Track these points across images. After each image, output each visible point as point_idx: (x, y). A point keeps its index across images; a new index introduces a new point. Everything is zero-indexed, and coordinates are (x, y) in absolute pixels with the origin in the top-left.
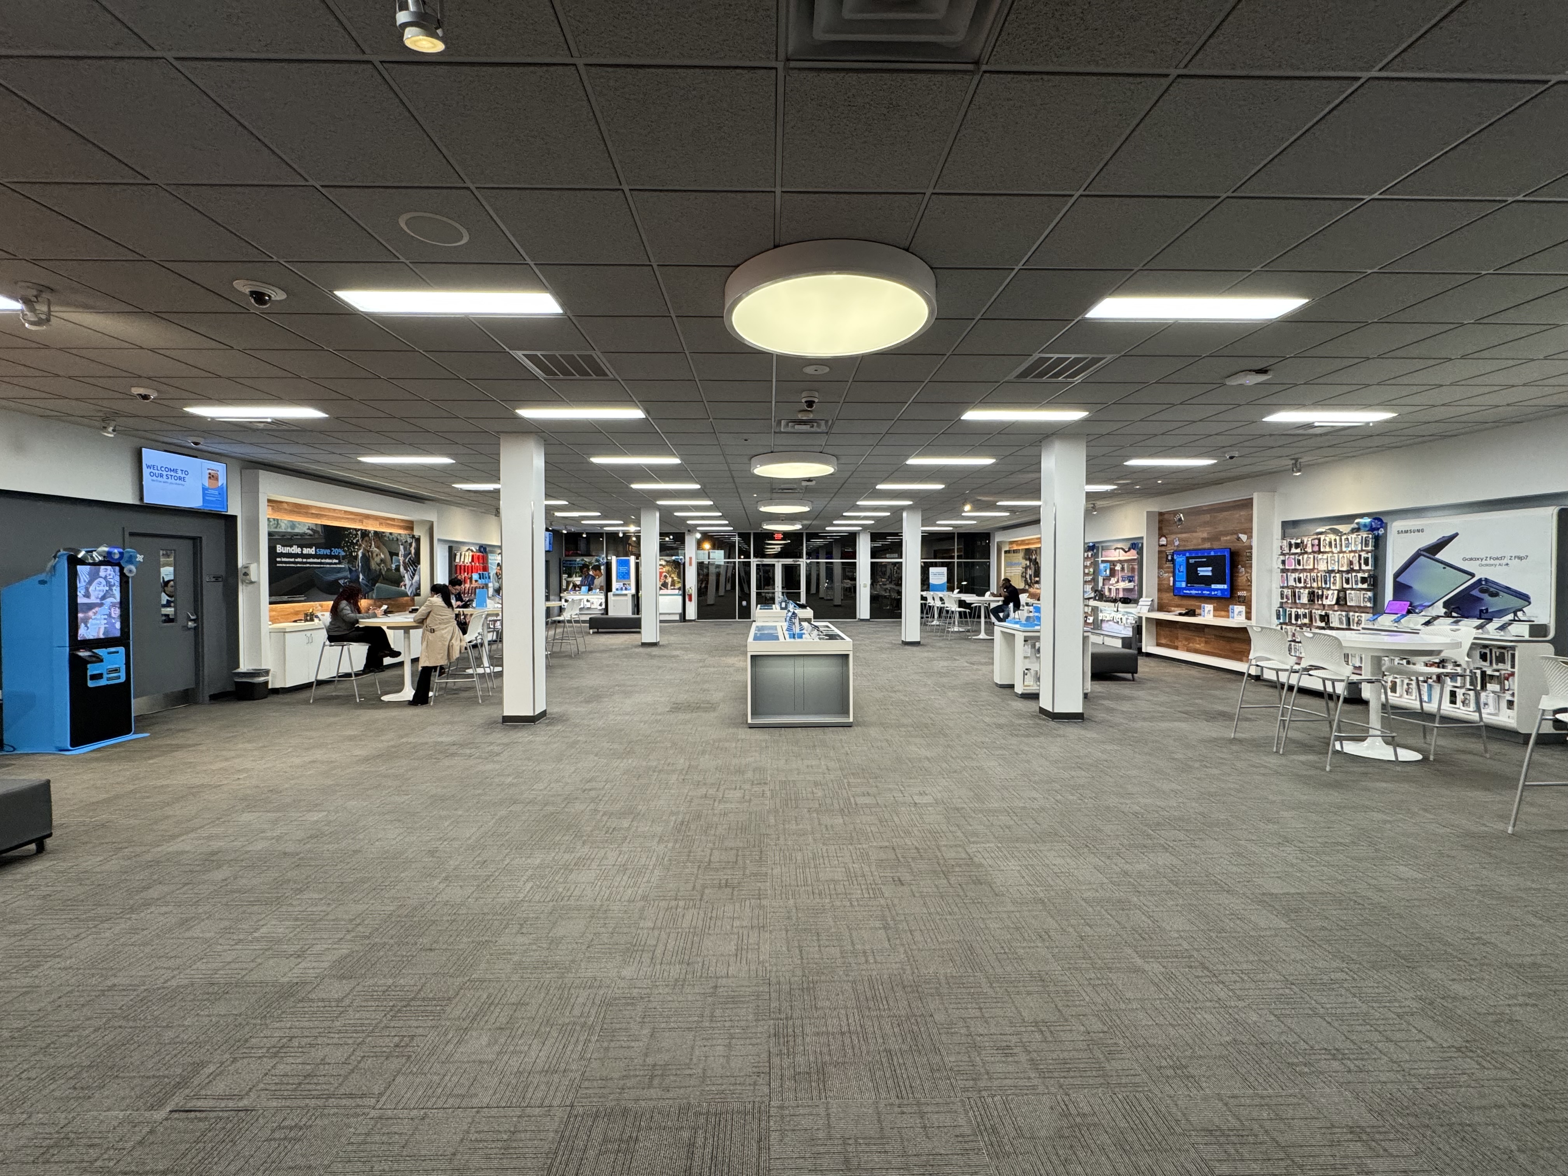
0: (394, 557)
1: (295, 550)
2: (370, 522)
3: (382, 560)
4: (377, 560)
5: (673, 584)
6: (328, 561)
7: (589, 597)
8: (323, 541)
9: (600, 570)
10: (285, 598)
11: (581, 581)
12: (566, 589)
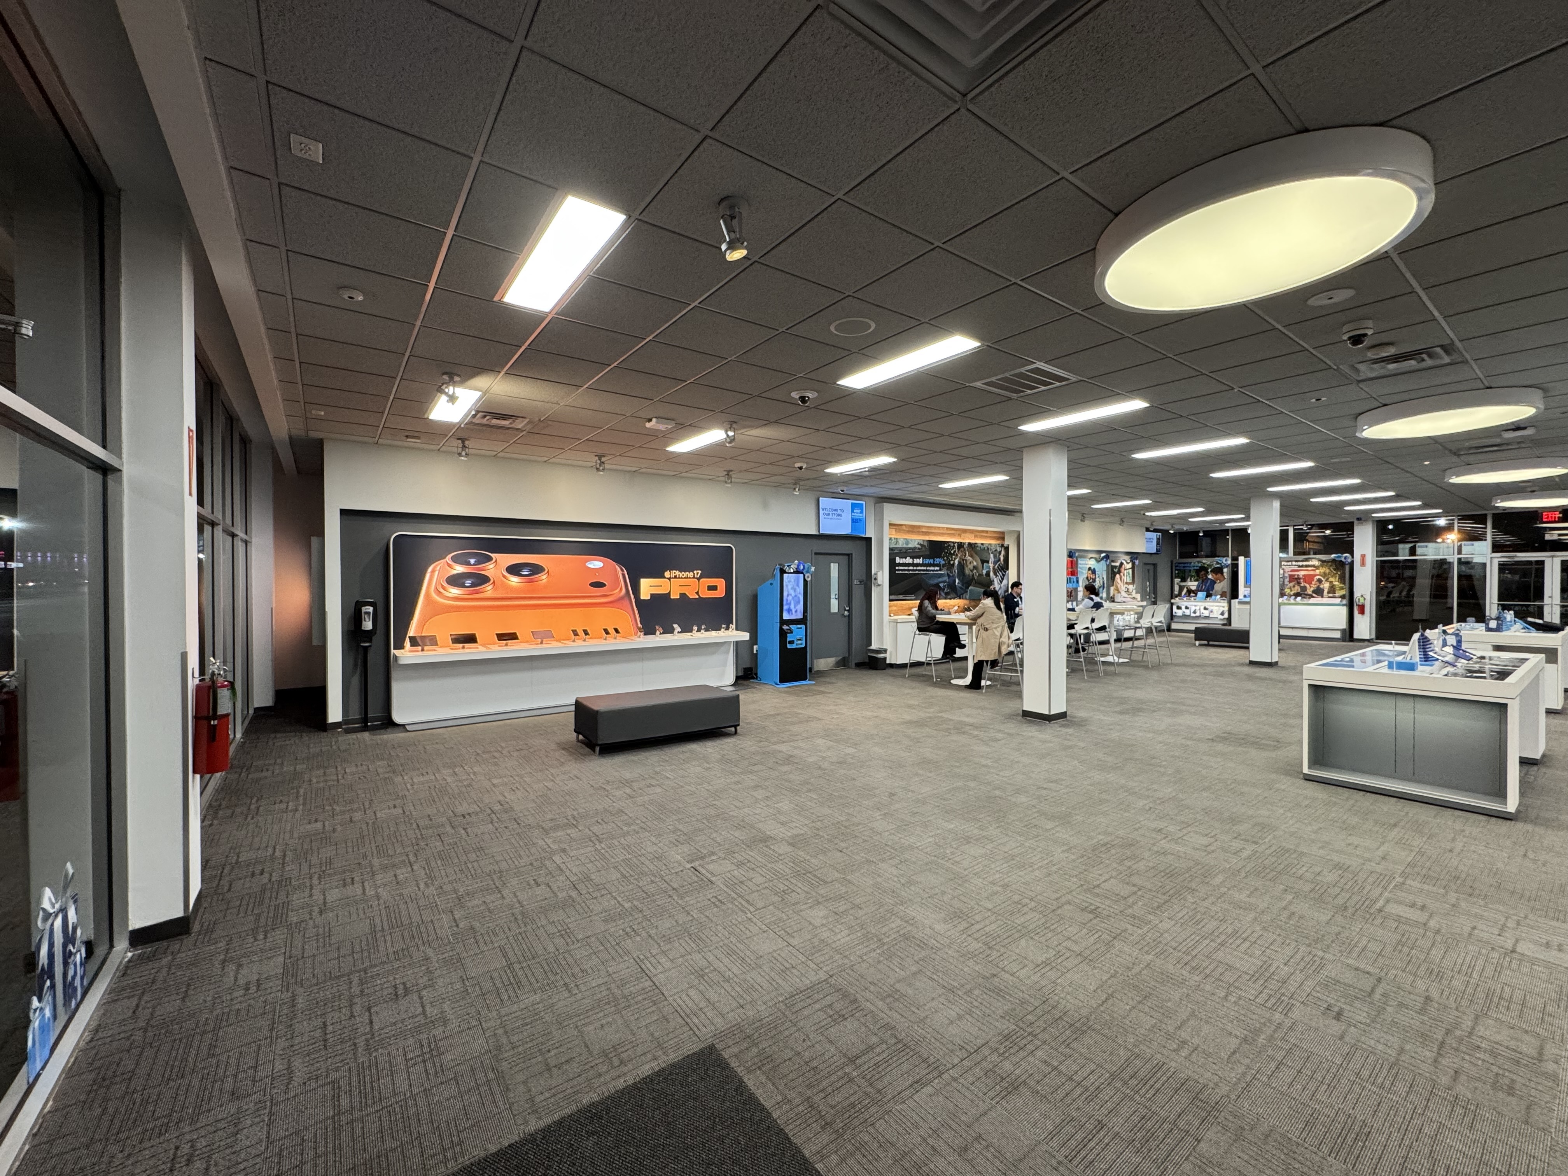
0: (985, 564)
1: (908, 560)
2: (968, 535)
3: (975, 567)
4: (971, 567)
5: (1332, 590)
6: (932, 568)
7: (1207, 605)
8: (928, 553)
9: (1222, 573)
10: (901, 597)
11: (1198, 586)
12: (1179, 595)
